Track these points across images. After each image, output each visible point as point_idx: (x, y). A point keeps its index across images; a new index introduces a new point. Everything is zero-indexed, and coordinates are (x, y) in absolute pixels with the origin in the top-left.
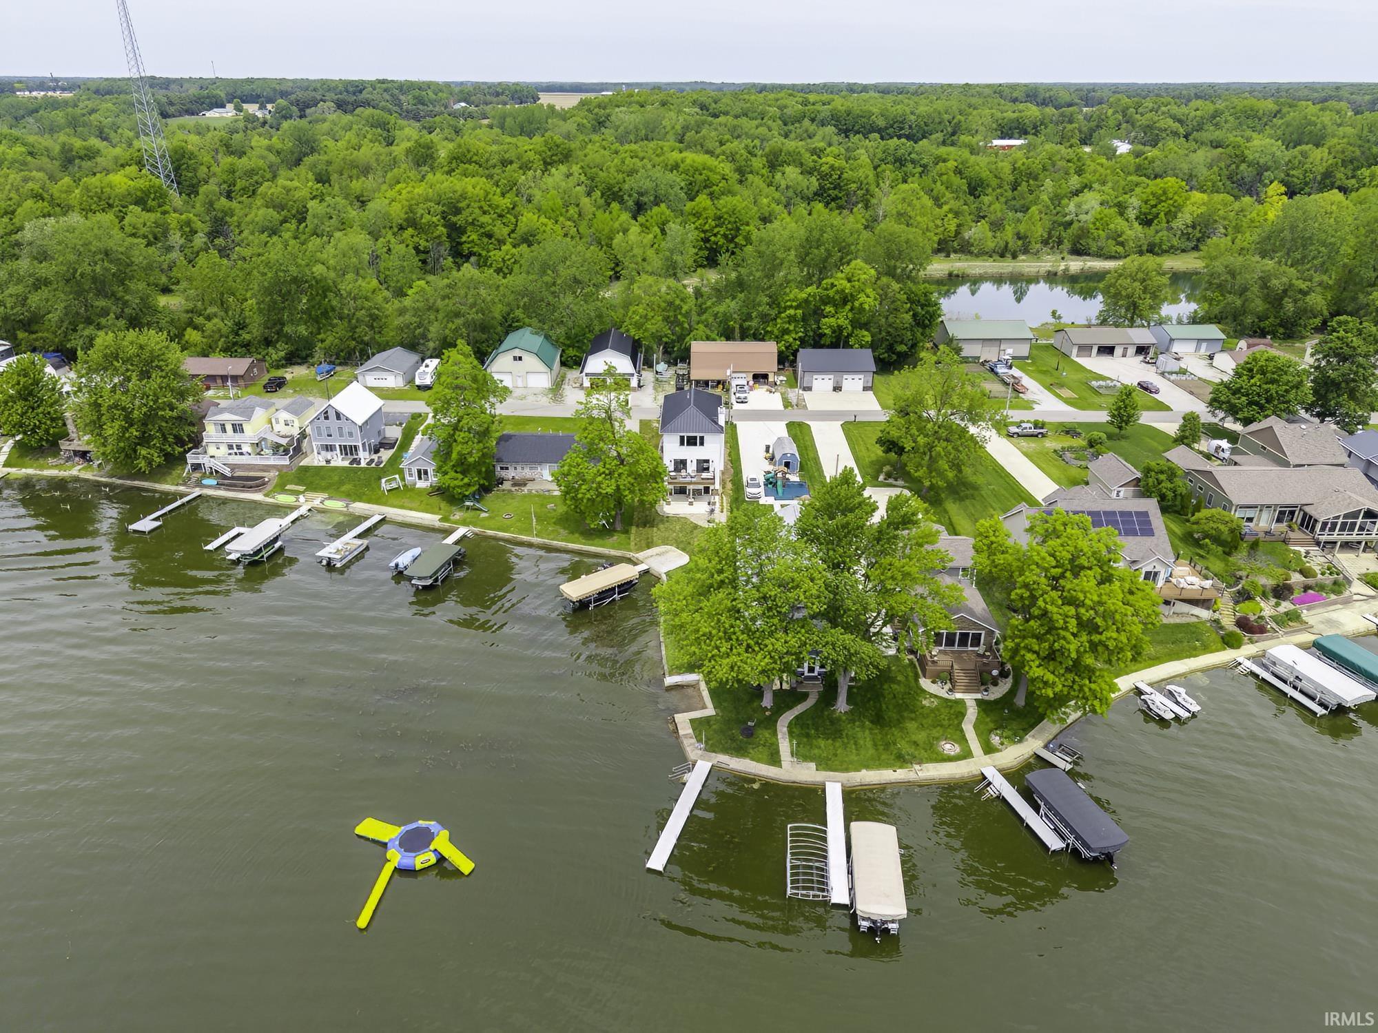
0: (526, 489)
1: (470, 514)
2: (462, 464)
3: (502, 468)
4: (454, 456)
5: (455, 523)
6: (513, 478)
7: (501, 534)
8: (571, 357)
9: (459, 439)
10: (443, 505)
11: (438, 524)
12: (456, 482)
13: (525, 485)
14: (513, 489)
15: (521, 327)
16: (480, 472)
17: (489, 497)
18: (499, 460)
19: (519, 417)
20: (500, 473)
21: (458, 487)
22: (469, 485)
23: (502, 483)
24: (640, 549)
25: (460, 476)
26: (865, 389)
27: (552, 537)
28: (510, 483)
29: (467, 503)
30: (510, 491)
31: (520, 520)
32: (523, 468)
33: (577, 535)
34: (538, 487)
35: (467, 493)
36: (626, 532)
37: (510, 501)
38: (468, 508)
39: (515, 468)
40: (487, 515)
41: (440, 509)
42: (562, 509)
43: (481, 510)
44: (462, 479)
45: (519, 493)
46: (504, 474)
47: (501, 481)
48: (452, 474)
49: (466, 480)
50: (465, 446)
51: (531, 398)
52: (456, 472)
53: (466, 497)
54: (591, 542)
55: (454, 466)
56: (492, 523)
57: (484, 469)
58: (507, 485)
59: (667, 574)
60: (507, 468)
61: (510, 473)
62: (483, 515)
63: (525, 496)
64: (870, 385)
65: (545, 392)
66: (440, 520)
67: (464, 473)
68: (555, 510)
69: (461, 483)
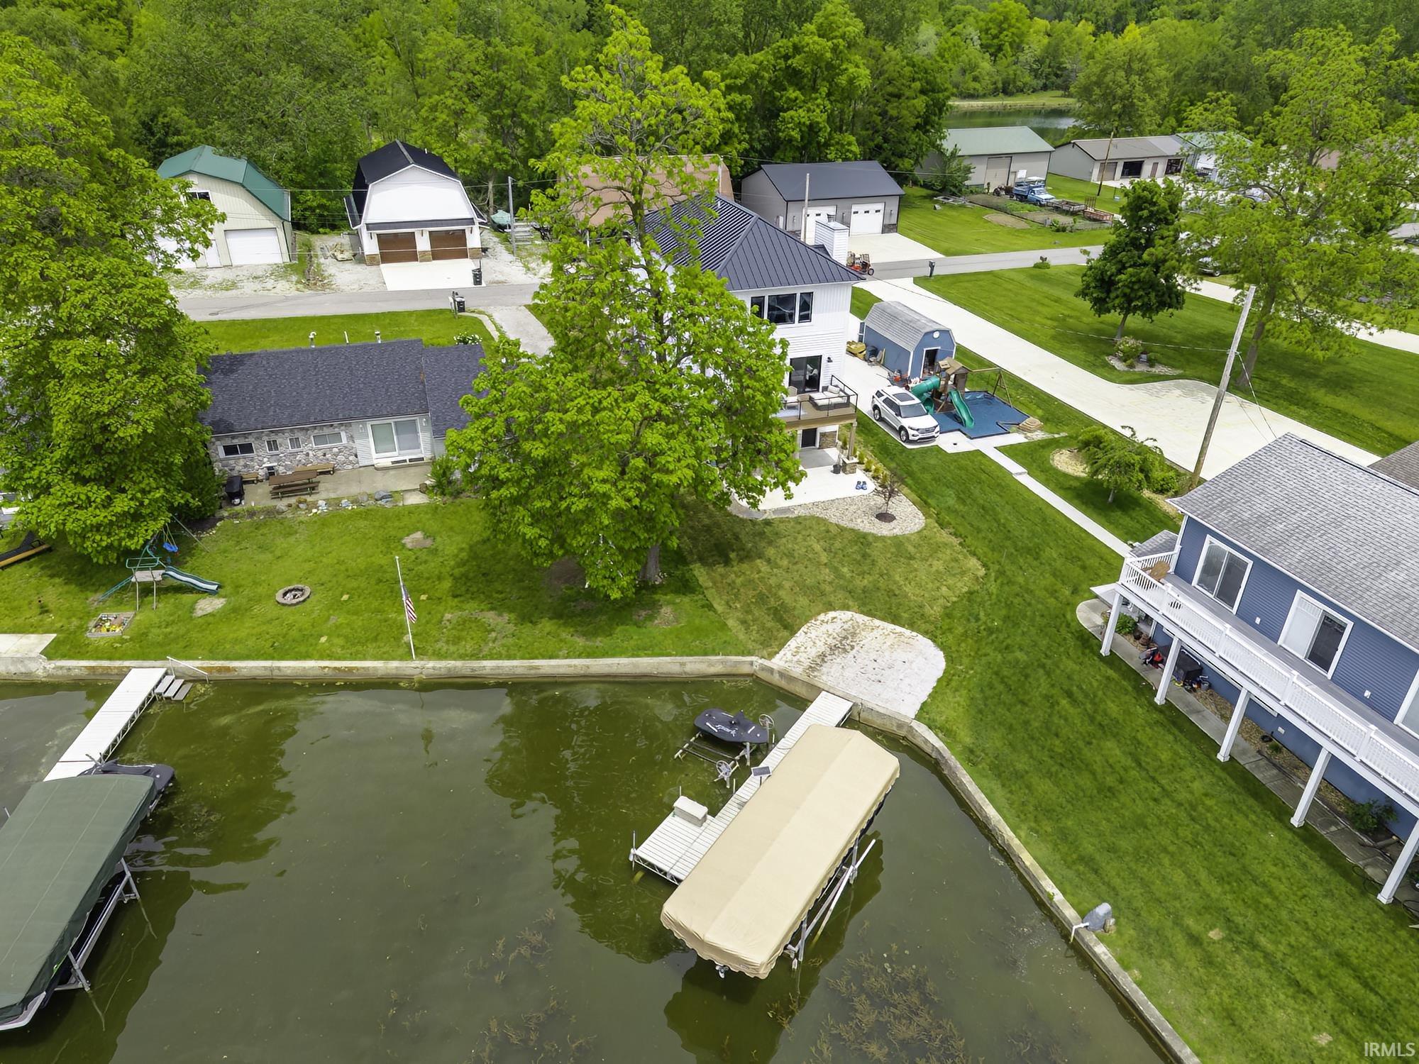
0: (320, 502)
1: (160, 608)
2: (98, 449)
3: (230, 450)
4: (60, 425)
5: (111, 653)
6: (271, 472)
7: (289, 666)
8: (312, 209)
9: (69, 364)
10: (54, 592)
11: (42, 669)
12: (88, 517)
13: (311, 487)
14: (282, 504)
15: (190, 146)
16: (166, 472)
17: (209, 540)
18: (221, 428)
19: (233, 323)
20: (222, 463)
21: (97, 528)
22: (136, 517)
23: (240, 495)
24: (771, 643)
25: (99, 494)
26: (887, 228)
27: (469, 647)
28: (265, 488)
29: (141, 576)
30: (271, 513)
31: (336, 605)
32: (295, 442)
33: (547, 625)
34: (355, 490)
35: (132, 544)
36: (686, 586)
37: (282, 543)
38: (146, 590)
39: (273, 445)
40: (217, 604)
41: (44, 610)
42: (453, 546)
43: (191, 589)
44: (108, 502)
45: (302, 515)
46: (239, 464)
47: (235, 489)
48: (66, 489)
49: (122, 504)
50: (94, 387)
51: (249, 288)
52: (81, 480)
53: (131, 557)
54: (600, 642)
55: (68, 461)
56: (244, 629)
57: (178, 459)
58: (257, 498)
59: (923, 713)
60: (247, 448)
61: (260, 461)
62: (207, 606)
63: (323, 521)
64: (894, 221)
65: (281, 272)
66: (49, 653)
67: (111, 479)
68: (434, 552)
69: (103, 516)
